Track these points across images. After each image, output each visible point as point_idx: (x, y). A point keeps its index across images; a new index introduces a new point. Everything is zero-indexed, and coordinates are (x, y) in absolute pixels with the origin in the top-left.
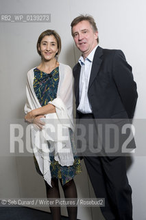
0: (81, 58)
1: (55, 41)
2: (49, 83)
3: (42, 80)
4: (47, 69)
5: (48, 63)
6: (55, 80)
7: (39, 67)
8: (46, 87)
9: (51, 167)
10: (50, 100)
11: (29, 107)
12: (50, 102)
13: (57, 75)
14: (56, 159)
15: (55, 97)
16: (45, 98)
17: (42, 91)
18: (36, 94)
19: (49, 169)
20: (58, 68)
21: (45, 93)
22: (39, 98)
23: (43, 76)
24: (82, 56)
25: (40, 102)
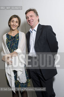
0: (31, 29)
1: (18, 20)
2: (14, 41)
3: (10, 39)
4: (13, 34)
5: (13, 31)
6: (17, 40)
7: (9, 33)
8: (13, 43)
9: (15, 84)
10: (14, 50)
11: (4, 53)
12: (15, 51)
13: (18, 37)
14: (18, 79)
15: (17, 48)
16: (12, 49)
17: (11, 45)
18: (8, 46)
19: (14, 85)
20: (18, 34)
21: (12, 46)
22: (9, 49)
23: (11, 37)
24: (31, 28)
25: (9, 51)
